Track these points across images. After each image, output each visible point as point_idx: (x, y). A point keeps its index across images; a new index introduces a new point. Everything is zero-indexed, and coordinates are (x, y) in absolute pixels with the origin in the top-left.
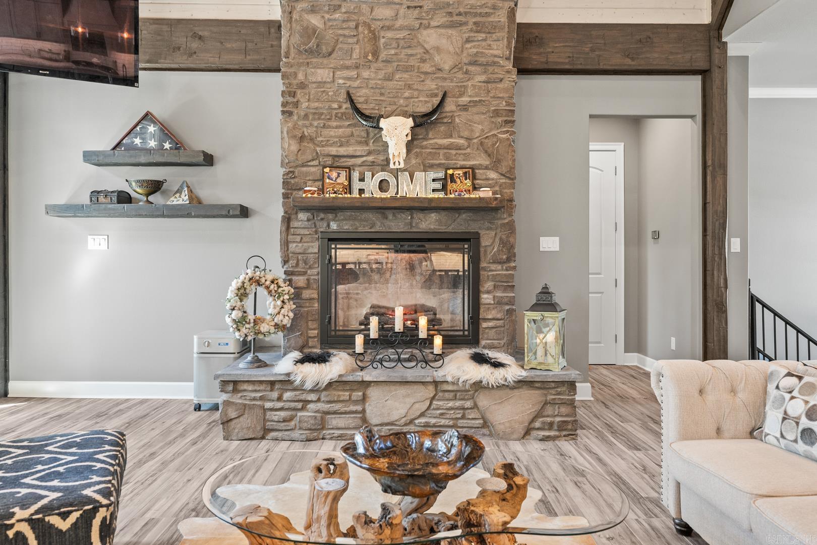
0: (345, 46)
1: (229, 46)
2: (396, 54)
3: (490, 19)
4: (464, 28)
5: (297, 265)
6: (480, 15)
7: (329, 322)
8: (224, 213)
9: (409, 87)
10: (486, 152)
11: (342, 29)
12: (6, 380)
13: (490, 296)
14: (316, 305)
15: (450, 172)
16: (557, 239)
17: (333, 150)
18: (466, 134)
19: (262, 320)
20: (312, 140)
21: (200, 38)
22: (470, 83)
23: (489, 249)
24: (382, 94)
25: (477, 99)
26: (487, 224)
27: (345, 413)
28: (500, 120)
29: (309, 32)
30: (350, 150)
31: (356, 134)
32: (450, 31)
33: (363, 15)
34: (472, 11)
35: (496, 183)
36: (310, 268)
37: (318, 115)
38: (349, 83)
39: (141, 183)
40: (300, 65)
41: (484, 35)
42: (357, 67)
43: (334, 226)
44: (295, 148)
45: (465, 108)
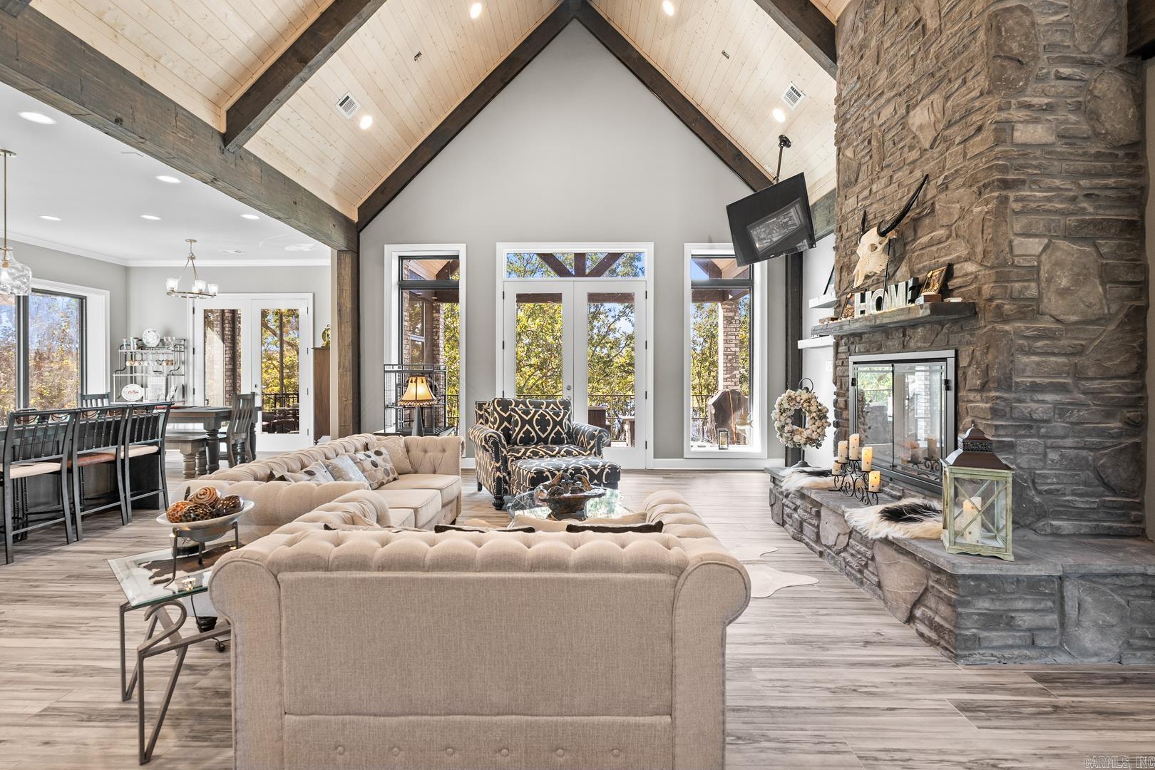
0: (864, 167)
2: (892, 154)
4: (944, 83)
5: (840, 386)
6: (959, 54)
9: (902, 186)
10: (964, 238)
11: (862, 150)
14: (850, 426)
15: (930, 274)
18: (946, 220)
22: (948, 152)
25: (954, 169)
26: (967, 337)
27: (810, 524)
28: (976, 188)
29: (846, 166)
32: (932, 97)
33: (874, 126)
34: (950, 56)
40: (843, 200)
41: (961, 79)
42: (870, 183)
43: (858, 349)
44: (838, 279)
45: (944, 187)
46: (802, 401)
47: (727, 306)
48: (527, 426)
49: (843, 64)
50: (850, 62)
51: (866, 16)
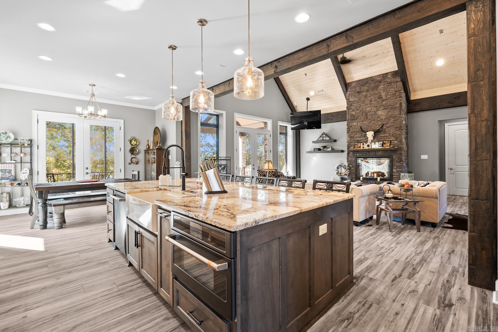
0: (360, 117)
1: (339, 117)
2: (371, 117)
3: (395, 106)
4: (388, 109)
5: (350, 163)
6: (392, 105)
7: (357, 174)
8: (338, 152)
9: (375, 124)
10: (394, 137)
11: (359, 114)
13: (395, 170)
14: (354, 171)
15: (385, 142)
16: (427, 156)
17: (357, 139)
18: (389, 133)
19: (342, 173)
20: (353, 137)
21: (333, 116)
22: (389, 122)
23: (395, 159)
24: (368, 126)
25: (391, 125)
26: (395, 153)
28: (397, 129)
29: (352, 115)
30: (361, 139)
31: (362, 135)
32: (384, 111)
33: (364, 110)
34: (390, 105)
35: (397, 144)
36: (353, 163)
37: (354, 132)
38: (361, 125)
39: (322, 147)
40: (350, 122)
41: (393, 110)
42: (363, 121)
43: (358, 155)
44: (349, 139)
45: (388, 127)
46: (343, 166)
47: (243, 138)
49: (350, 93)
50: (354, 94)
51: (361, 87)
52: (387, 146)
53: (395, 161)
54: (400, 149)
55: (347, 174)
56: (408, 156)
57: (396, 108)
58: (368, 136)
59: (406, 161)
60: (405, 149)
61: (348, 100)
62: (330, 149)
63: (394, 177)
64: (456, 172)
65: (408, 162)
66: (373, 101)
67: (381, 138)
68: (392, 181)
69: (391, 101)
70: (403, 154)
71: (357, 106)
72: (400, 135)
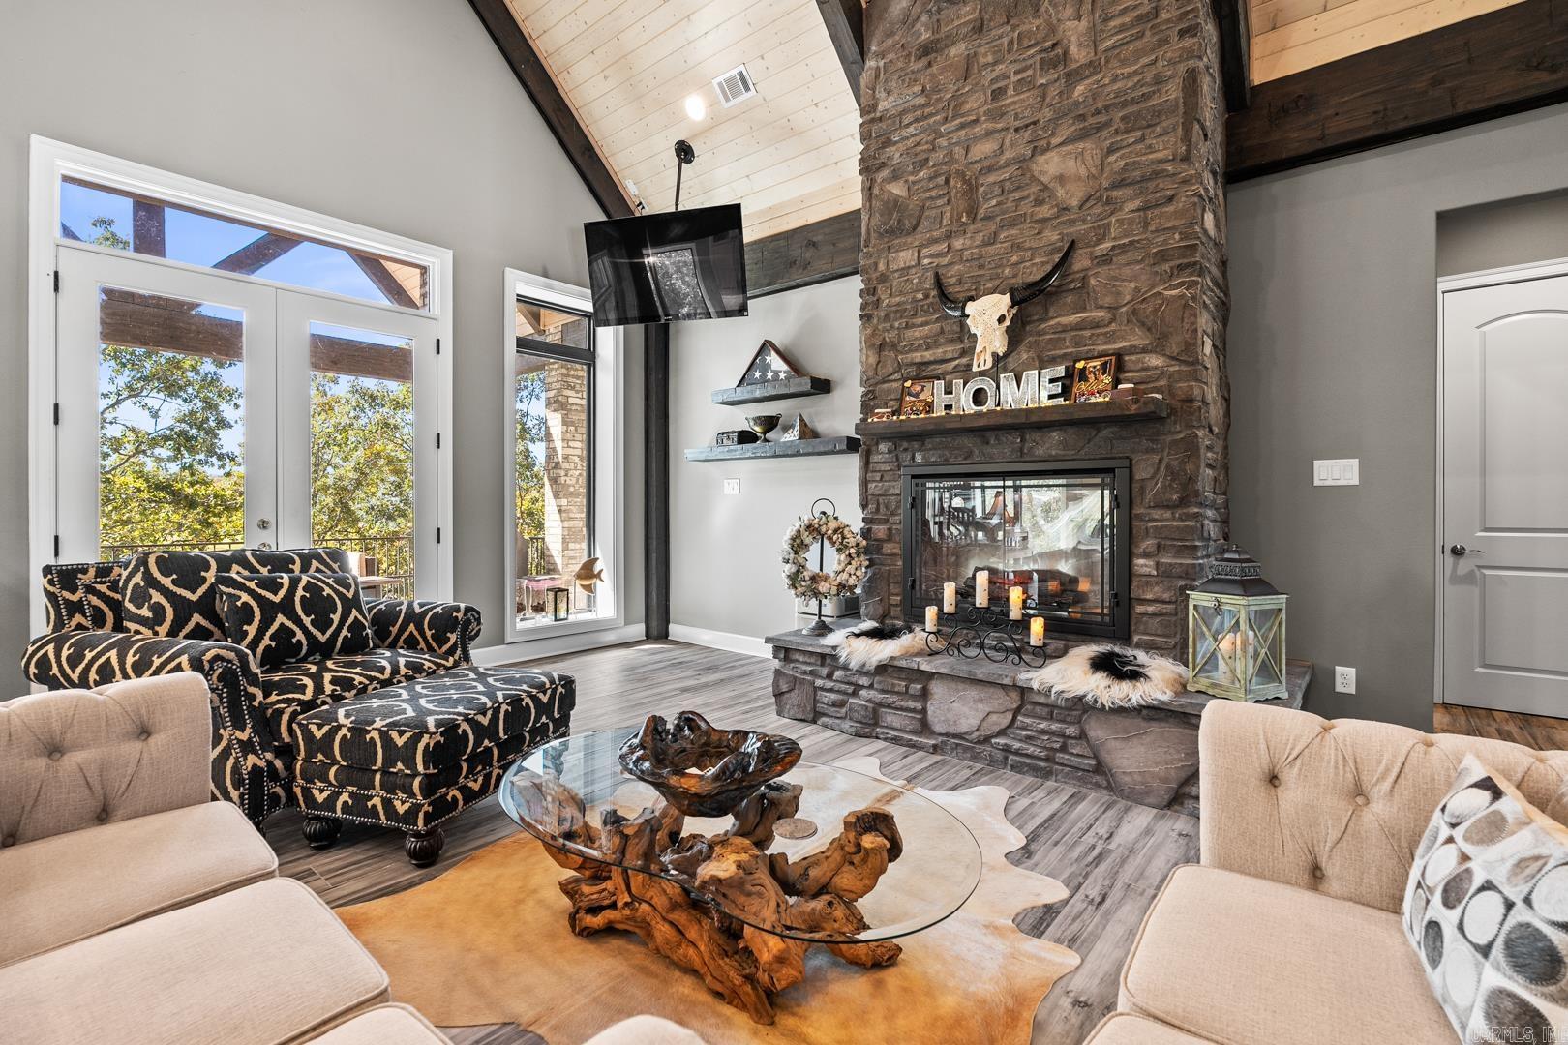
0: (933, 213)
1: (841, 245)
2: (999, 204)
3: (1153, 102)
4: (1105, 133)
5: (878, 510)
6: (1133, 101)
7: (913, 587)
8: (831, 447)
9: (1019, 247)
10: (1143, 324)
11: (929, 190)
12: (667, 622)
13: (1151, 563)
14: (900, 563)
15: (1080, 365)
16: (1355, 462)
17: (917, 357)
18: (1108, 300)
19: (826, 578)
20: (894, 346)
21: (814, 244)
22: (1113, 219)
23: (1149, 484)
24: (981, 267)
25: (1126, 241)
26: (1145, 444)
27: (902, 709)
28: (1167, 267)
29: (891, 207)
30: (938, 353)
31: (947, 328)
32: (1081, 145)
33: (957, 161)
34: (1117, 100)
35: (1162, 373)
36: (893, 514)
37: (900, 310)
38: (936, 261)
39: (759, 420)
40: (879, 252)
41: (1138, 134)
42: (948, 236)
43: (919, 458)
44: (873, 360)
45: (1106, 259)
46: (830, 532)
48: (281, 619)
49: (881, 63)
50: (900, 65)
51: (939, 11)
52: (1097, 392)
53: (1149, 496)
54: (1185, 408)
55: (852, 581)
56: (1226, 468)
57: (1158, 113)
58: (973, 330)
59: (1220, 500)
60: (1215, 412)
61: (867, 109)
62: (792, 436)
63: (1139, 609)
64: (1487, 572)
65: (1227, 502)
66: (1011, 91)
67: (1055, 343)
68: (1126, 639)
69: (1126, 70)
70: (1202, 451)
71: (918, 144)
72: (1186, 307)
